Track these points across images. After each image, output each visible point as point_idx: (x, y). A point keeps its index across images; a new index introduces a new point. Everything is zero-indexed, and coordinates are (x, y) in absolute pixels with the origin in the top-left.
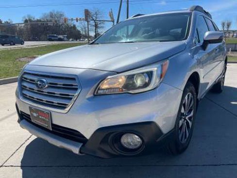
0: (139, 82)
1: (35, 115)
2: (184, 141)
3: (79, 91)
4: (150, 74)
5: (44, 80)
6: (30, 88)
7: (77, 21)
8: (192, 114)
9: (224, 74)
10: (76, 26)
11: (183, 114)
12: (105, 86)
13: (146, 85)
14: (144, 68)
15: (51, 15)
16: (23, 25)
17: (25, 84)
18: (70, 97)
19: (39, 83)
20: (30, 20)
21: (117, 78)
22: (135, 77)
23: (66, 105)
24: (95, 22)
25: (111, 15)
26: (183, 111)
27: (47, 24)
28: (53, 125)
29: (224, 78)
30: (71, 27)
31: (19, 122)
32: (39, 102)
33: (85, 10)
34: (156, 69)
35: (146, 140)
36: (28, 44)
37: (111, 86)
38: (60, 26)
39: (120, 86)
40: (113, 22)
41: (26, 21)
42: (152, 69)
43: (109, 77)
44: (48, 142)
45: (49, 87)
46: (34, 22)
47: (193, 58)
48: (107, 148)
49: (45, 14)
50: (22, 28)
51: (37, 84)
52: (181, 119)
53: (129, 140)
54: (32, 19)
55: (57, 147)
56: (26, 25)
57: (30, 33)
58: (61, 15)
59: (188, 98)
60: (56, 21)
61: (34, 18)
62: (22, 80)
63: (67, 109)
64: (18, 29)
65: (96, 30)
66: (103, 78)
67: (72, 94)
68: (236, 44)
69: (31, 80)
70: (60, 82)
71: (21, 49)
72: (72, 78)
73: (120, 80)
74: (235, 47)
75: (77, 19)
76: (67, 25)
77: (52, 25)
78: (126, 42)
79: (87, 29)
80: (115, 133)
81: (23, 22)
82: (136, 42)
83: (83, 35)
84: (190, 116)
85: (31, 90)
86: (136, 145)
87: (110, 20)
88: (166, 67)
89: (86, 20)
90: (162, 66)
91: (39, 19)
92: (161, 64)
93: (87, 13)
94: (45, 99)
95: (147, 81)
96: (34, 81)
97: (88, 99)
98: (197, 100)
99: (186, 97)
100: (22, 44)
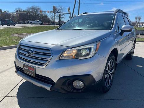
0: (84, 53)
1: (26, 68)
2: (107, 86)
3: (51, 57)
4: (90, 49)
5: (32, 50)
6: (24, 54)
7: (48, 13)
8: (113, 71)
9: (134, 49)
11: (107, 71)
12: (65, 54)
13: (88, 55)
14: (87, 45)
15: (33, 8)
17: (21, 51)
18: (46, 59)
19: (29, 51)
20: (20, 11)
21: (72, 51)
22: (82, 50)
23: (44, 64)
24: (59, 14)
25: (69, 10)
26: (107, 69)
27: (30, 14)
28: (36, 74)
29: (133, 51)
30: (44, 16)
31: (16, 72)
32: (29, 62)
33: (53, 6)
34: (93, 46)
35: (86, 85)
36: (18, 25)
37: (69, 55)
38: (37, 15)
39: (74, 55)
40: (70, 14)
41: (17, 11)
42: (91, 46)
43: (68, 50)
44: (33, 84)
45: (35, 53)
46: (22, 12)
47: (115, 40)
48: (65, 88)
49: (29, 7)
50: (14, 15)
51: (28, 52)
52: (106, 74)
53: (77, 84)
55: (38, 86)
56: (17, 13)
57: (19, 19)
58: (39, 9)
59: (111, 63)
60: (35, 12)
61: (22, 10)
62: (19, 49)
63: (45, 66)
64: (12, 16)
65: (59, 19)
66: (64, 50)
67: (47, 58)
68: (143, 30)
69: (24, 49)
70: (41, 51)
71: (14, 29)
72: (48, 49)
73: (74, 52)
74: (143, 32)
75: (48, 11)
76: (42, 14)
77: (33, 14)
78: (77, 29)
79: (54, 18)
80: (70, 80)
81: (15, 12)
82: (83, 29)
83: (52, 21)
84: (111, 72)
85: (24, 55)
86: (81, 87)
87: (68, 12)
88: (99, 45)
89: (54, 12)
90: (97, 45)
92: (96, 43)
93: (54, 8)
94: (32, 60)
95: (88, 53)
96: (26, 50)
97: (56, 61)
98: (116, 63)
99: (110, 62)
100: (14, 25)
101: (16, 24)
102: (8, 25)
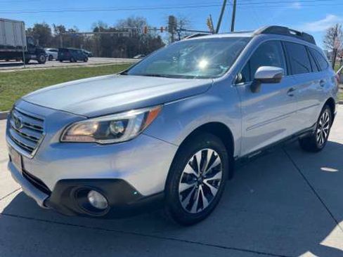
2: (195, 211)
7: (162, 32)
8: (217, 177)
10: (162, 38)
15: (129, 22)
16: (92, 35)
20: (102, 29)
25: (210, 24)
27: (122, 34)
30: (155, 39)
33: (170, 16)
38: (139, 37)
41: (96, 30)
46: (106, 31)
49: (121, 20)
50: (90, 38)
54: (104, 28)
56: (95, 35)
58: (142, 23)
60: (133, 30)
61: (106, 26)
63: (33, 154)
64: (85, 40)
70: (33, 123)
75: (162, 28)
76: (150, 36)
77: (128, 36)
81: (92, 31)
91: (113, 27)
92: (147, 110)
99: (199, 154)
100: (85, 61)
101: (89, 58)
102: (72, 59)
